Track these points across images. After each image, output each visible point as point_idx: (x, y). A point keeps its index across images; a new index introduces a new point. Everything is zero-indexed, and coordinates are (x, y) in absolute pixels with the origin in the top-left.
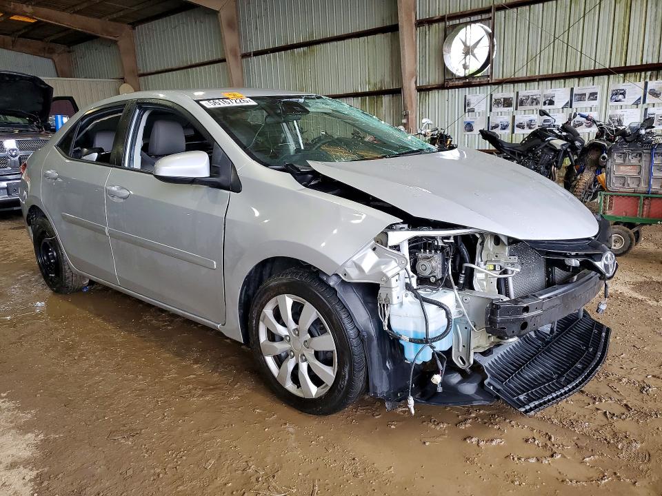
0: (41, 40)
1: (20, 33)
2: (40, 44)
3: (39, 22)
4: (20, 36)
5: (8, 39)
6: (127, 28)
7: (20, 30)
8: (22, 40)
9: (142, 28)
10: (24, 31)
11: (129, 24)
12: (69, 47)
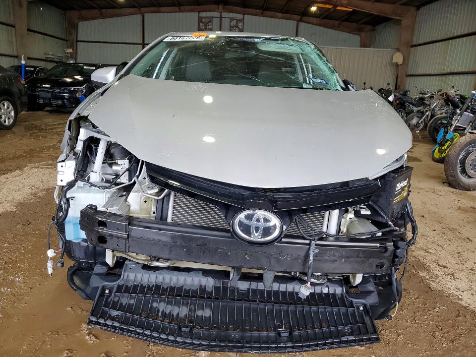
0: (357, 23)
1: (344, 18)
2: (354, 25)
3: (354, 10)
4: (344, 21)
5: (337, 23)
6: (413, 9)
7: (344, 17)
8: (345, 23)
9: (424, 10)
10: (346, 17)
11: (415, 6)
12: (374, 27)
